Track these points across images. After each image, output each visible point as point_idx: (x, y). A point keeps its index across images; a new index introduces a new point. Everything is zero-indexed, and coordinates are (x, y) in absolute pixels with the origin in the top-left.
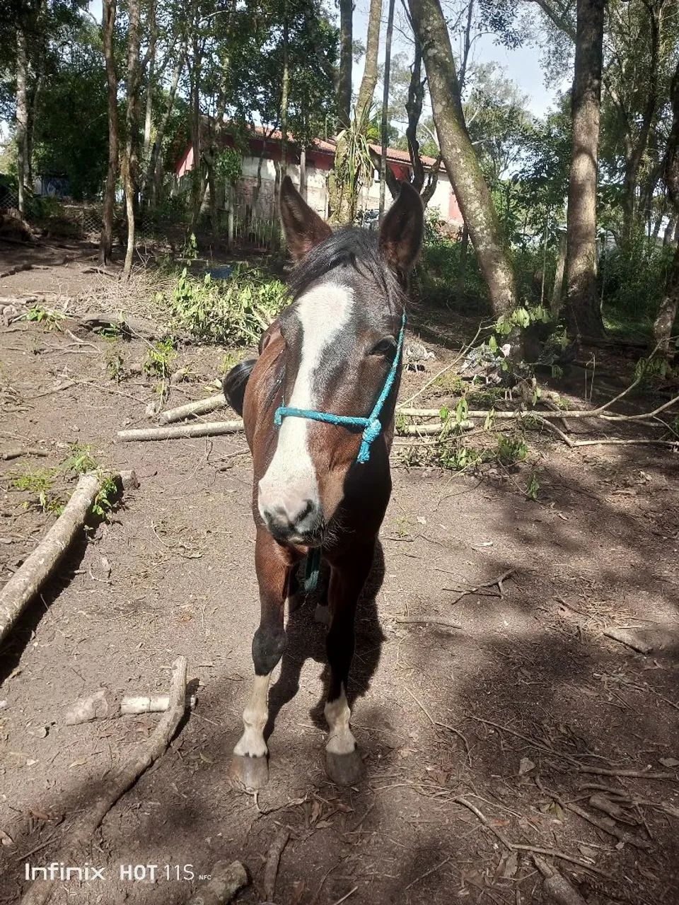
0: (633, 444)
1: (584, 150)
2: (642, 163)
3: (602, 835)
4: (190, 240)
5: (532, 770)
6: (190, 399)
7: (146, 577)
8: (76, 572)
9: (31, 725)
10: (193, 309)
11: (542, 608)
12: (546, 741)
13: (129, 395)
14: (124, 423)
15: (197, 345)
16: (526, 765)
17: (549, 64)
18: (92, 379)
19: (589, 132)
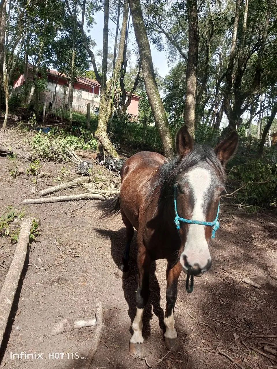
0: (223, 205)
1: (190, 93)
2: (202, 97)
3: (273, 362)
4: (32, 116)
5: (238, 338)
6: (48, 185)
7: (59, 266)
8: (29, 265)
9: (34, 337)
10: (43, 146)
11: (217, 272)
12: (239, 326)
13: (21, 183)
14: (23, 196)
15: (43, 161)
16: (236, 337)
17: (169, 57)
18: (3, 176)
19: (193, 86)
